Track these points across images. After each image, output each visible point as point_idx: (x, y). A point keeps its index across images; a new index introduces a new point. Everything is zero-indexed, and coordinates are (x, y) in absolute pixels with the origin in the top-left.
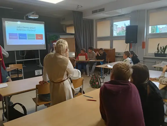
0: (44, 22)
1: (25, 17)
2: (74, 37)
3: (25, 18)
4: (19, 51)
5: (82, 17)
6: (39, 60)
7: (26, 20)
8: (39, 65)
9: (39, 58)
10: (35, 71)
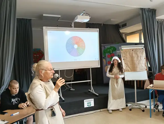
0: (98, 29)
1: (73, 23)
2: (143, 47)
3: (73, 25)
4: (65, 70)
5: (155, 16)
6: (90, 82)
7: (74, 27)
8: (91, 90)
9: (90, 80)
10: (85, 101)
